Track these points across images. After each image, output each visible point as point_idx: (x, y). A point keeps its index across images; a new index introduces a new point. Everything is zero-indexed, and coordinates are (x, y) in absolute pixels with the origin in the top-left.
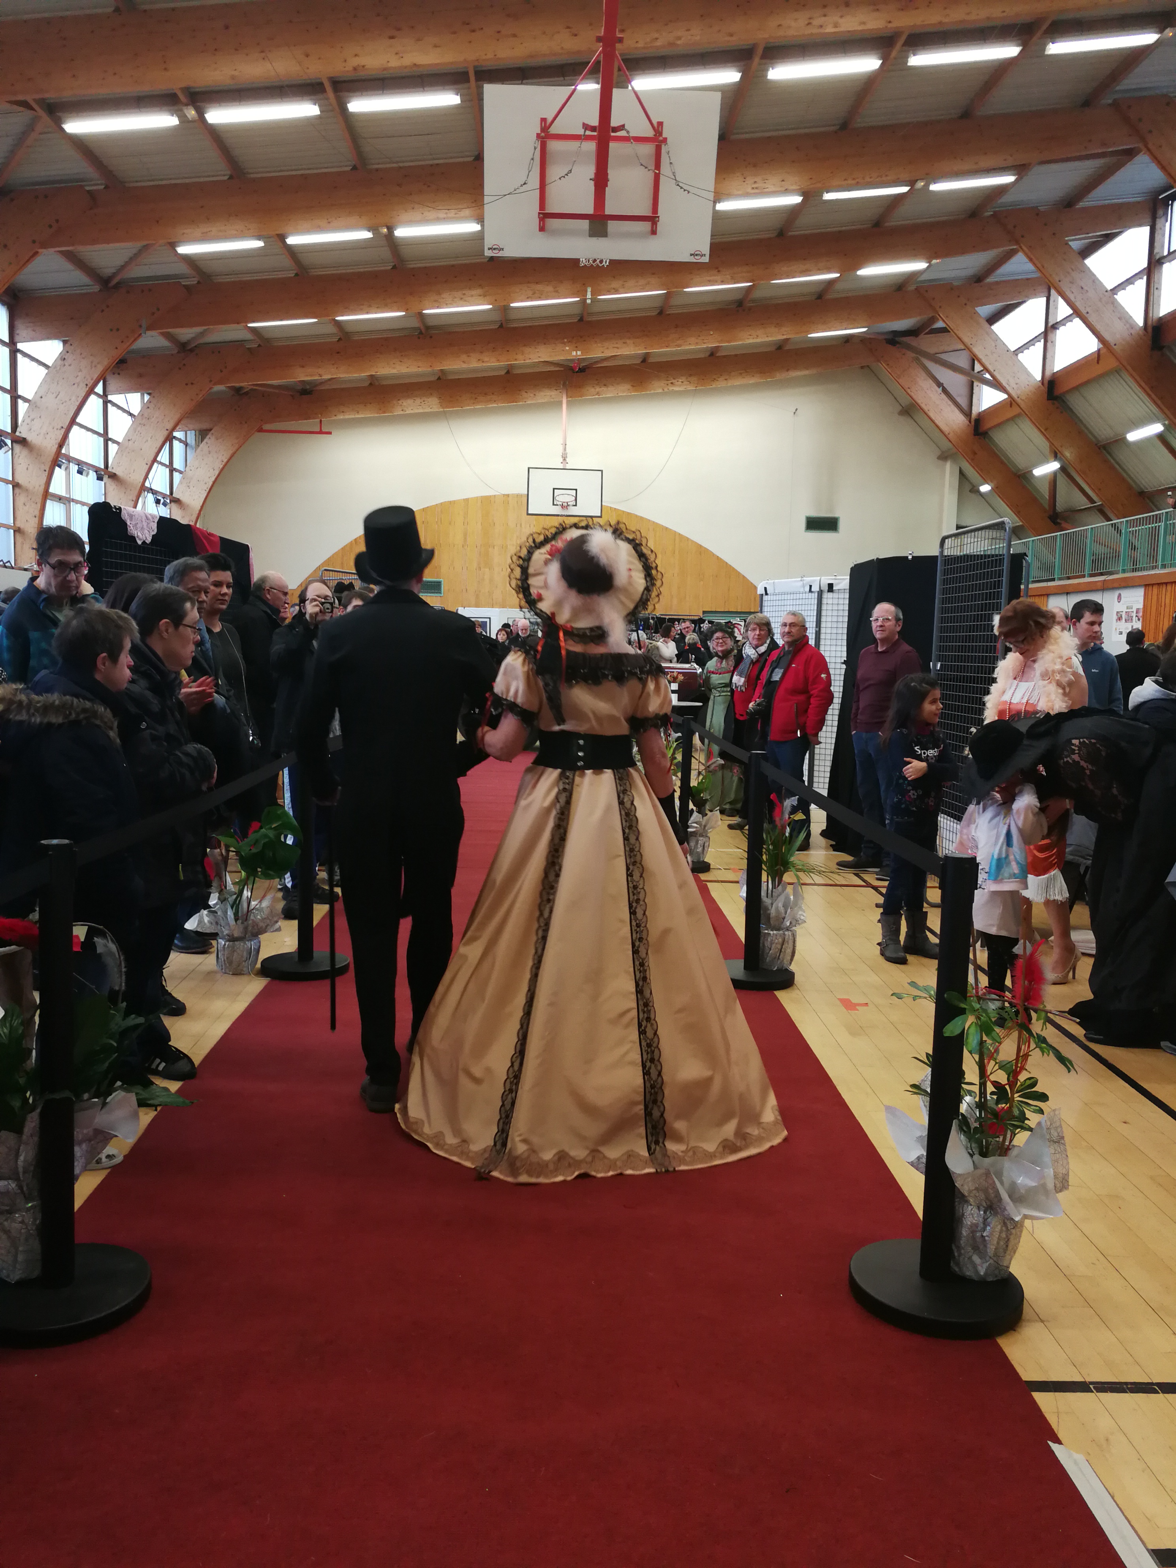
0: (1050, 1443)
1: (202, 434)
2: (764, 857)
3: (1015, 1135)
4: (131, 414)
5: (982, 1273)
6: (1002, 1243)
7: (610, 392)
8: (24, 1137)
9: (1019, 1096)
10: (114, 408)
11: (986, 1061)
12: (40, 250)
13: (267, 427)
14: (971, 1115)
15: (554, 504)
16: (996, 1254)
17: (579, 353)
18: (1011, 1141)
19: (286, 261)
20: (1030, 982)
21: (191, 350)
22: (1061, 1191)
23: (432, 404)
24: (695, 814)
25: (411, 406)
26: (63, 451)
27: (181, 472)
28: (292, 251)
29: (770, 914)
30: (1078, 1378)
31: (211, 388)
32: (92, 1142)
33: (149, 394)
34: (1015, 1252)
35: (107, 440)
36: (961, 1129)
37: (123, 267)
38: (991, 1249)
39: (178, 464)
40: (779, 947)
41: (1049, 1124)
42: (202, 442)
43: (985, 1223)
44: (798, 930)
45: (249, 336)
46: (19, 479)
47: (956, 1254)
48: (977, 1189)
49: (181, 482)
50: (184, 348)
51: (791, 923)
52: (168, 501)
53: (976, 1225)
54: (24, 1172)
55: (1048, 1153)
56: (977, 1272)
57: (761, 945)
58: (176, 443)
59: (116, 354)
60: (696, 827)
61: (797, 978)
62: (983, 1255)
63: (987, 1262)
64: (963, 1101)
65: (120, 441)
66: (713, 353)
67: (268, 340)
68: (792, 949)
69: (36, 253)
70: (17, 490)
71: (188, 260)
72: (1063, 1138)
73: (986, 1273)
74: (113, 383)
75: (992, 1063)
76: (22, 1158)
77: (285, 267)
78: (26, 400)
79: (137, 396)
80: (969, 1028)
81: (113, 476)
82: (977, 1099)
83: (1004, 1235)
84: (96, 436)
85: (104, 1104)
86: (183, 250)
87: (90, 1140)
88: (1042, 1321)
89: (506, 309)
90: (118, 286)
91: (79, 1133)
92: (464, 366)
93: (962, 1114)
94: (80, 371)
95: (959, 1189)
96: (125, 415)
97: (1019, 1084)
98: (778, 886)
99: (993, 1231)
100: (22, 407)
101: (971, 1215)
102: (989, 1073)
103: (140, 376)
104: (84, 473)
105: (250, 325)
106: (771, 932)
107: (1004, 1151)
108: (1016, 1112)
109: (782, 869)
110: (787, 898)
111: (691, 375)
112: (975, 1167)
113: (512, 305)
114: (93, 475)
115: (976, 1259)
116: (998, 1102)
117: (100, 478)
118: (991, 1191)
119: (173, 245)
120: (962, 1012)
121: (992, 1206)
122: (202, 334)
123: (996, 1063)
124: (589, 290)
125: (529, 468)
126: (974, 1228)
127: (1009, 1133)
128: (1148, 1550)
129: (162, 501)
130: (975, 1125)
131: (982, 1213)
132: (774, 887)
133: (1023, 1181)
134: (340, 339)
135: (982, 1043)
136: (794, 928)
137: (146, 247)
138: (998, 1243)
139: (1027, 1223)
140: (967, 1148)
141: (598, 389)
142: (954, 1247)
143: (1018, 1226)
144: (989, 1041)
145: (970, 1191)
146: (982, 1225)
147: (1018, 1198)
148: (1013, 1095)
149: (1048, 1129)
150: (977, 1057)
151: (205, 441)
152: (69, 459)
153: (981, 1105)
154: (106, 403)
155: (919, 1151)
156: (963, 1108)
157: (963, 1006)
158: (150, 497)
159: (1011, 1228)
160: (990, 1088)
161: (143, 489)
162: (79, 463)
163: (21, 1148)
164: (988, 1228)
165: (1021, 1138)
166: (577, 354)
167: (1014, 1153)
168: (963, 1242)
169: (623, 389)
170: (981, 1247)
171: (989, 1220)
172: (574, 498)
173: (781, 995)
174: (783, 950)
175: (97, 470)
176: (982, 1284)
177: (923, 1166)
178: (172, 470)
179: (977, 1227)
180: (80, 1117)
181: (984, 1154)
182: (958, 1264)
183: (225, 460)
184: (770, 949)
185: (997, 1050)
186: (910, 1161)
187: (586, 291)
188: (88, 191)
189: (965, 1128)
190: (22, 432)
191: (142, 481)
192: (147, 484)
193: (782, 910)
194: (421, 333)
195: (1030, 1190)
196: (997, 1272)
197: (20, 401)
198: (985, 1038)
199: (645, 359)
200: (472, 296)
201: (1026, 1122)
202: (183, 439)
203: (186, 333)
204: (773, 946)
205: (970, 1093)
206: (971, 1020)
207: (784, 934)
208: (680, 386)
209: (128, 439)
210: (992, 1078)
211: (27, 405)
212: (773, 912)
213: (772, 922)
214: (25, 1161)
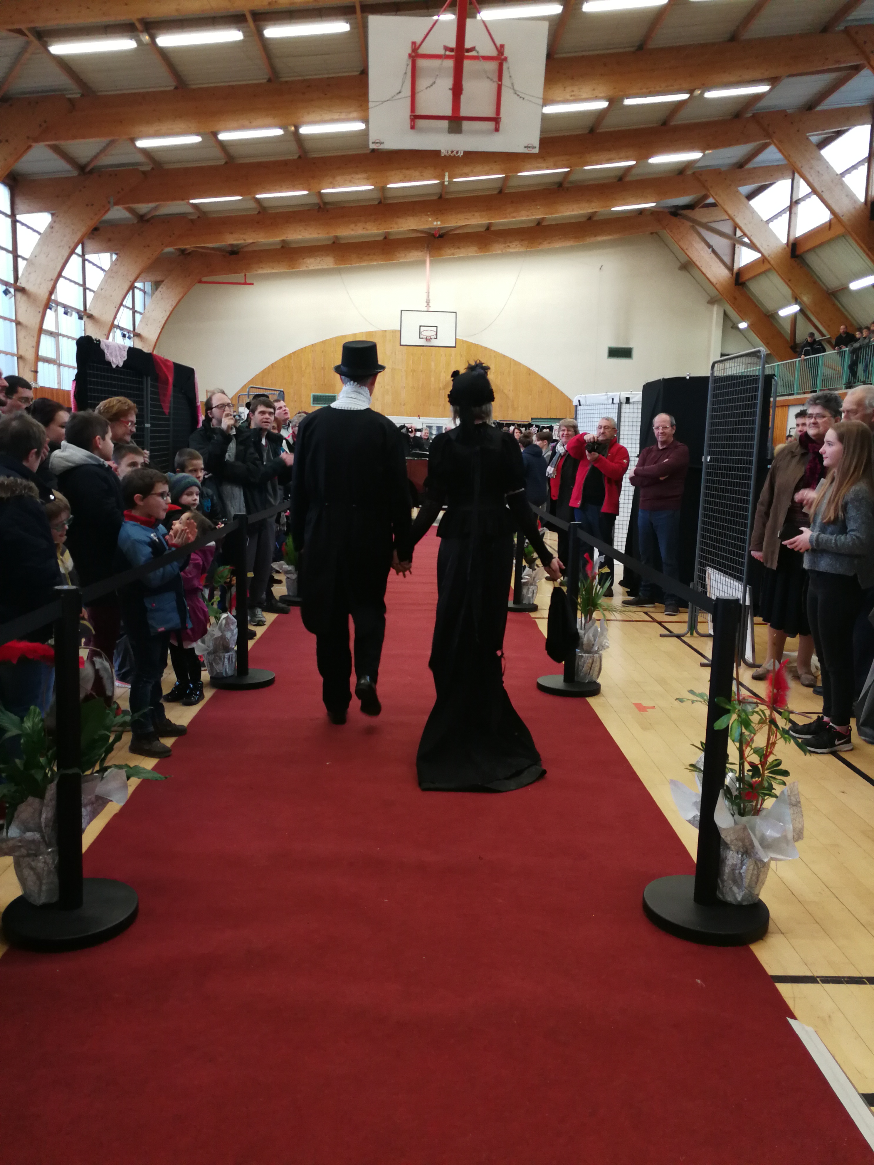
0: (789, 1019)
1: (157, 285)
2: (579, 600)
3: (764, 800)
4: (103, 270)
5: (739, 899)
6: (754, 878)
7: (462, 253)
8: (45, 801)
9: (769, 773)
10: (91, 265)
11: (744, 748)
12: (33, 144)
13: (204, 279)
14: (733, 786)
15: (420, 338)
16: (749, 886)
17: (439, 223)
18: (762, 804)
19: (217, 152)
20: (778, 690)
21: (148, 221)
22: (797, 840)
23: (328, 262)
24: (527, 569)
25: (313, 263)
26: (53, 297)
27: (141, 314)
28: (222, 145)
29: (582, 642)
30: (808, 974)
31: (163, 250)
32: (94, 805)
33: (116, 254)
34: (763, 884)
35: (85, 289)
36: (726, 797)
37: (96, 157)
38: (746, 882)
39: (139, 307)
40: (590, 665)
41: (789, 792)
42: (157, 289)
43: (742, 863)
44: (603, 653)
45: (190, 210)
46: (21, 319)
47: (721, 886)
48: (736, 839)
49: (141, 321)
50: (142, 219)
51: (598, 648)
52: (132, 335)
53: (736, 865)
54: (46, 826)
55: (788, 812)
56: (736, 898)
57: (576, 664)
58: (137, 291)
59: (91, 224)
60: (528, 579)
61: (603, 688)
62: (740, 887)
63: (743, 891)
64: (727, 776)
65: (95, 289)
66: (539, 223)
67: (204, 213)
68: (599, 667)
69: (30, 147)
70: (19, 327)
71: (145, 152)
72: (799, 802)
73: (743, 900)
74: (89, 245)
75: (749, 749)
76: (44, 816)
77: (217, 158)
78: (24, 259)
79: (107, 255)
80: (732, 724)
81: (90, 317)
82: (737, 775)
83: (755, 872)
84: (77, 286)
85: (102, 778)
86: (142, 144)
87: (92, 803)
88: (783, 933)
89: (383, 189)
90: (91, 172)
91: (85, 798)
92: (353, 233)
93: (727, 786)
94: (65, 236)
95: (723, 840)
96: (99, 270)
97: (768, 763)
98: (590, 620)
99: (747, 869)
100: (22, 264)
101: (732, 858)
102: (746, 755)
103: (110, 240)
104: (69, 314)
105: (192, 201)
106: (584, 655)
107: (757, 812)
108: (766, 784)
109: (592, 608)
110: (596, 630)
111: (522, 240)
112: (736, 823)
113: (389, 186)
114: (75, 315)
115: (735, 889)
116: (753, 777)
117: (81, 318)
118: (747, 841)
119: (133, 140)
120: (728, 712)
121: (747, 851)
122: (155, 208)
123: (751, 749)
124: (447, 174)
125: (402, 311)
126: (734, 868)
127: (760, 799)
128: (859, 1094)
129: (127, 335)
130: (735, 793)
131: (740, 856)
132: (586, 622)
133: (771, 833)
134: (259, 213)
135: (742, 734)
136: (601, 652)
137: (112, 142)
138: (751, 878)
139: (773, 864)
140: (729, 810)
141: (453, 251)
142: (719, 881)
143: (766, 865)
144: (747, 733)
145: (732, 841)
146: (739, 865)
147: (767, 845)
148: (763, 771)
149: (789, 796)
150: (738, 744)
151: (159, 289)
152: (58, 304)
153: (740, 779)
154: (84, 261)
155: (696, 812)
156: (727, 781)
157: (728, 707)
158: (118, 333)
159: (761, 867)
160: (747, 767)
161: (113, 326)
162: (65, 306)
163: (44, 809)
164: (744, 867)
165: (769, 803)
166: (437, 224)
167: (763, 813)
168: (725, 877)
169: (472, 251)
170: (739, 881)
171: (745, 861)
172: (435, 333)
173: (592, 701)
174: (592, 668)
175: (78, 312)
176: (739, 907)
177: (697, 823)
178: (134, 312)
179: (736, 866)
180: (85, 786)
181: (742, 814)
182: (722, 893)
183: (174, 305)
184: (583, 667)
185: (752, 740)
186: (688, 819)
187: (445, 175)
188: (70, 100)
189: (728, 796)
190: (22, 283)
191: (112, 320)
192: (116, 323)
193: (592, 638)
194: (320, 207)
195: (776, 840)
196: (750, 898)
197: (19, 260)
198: (744, 730)
199: (488, 227)
200: (359, 179)
201: (773, 791)
202: (142, 288)
203: (143, 208)
204: (585, 665)
205: (732, 770)
206: (734, 717)
207: (593, 656)
208: (514, 248)
209: (101, 288)
210: (749, 759)
211: (25, 262)
212: (585, 640)
213: (584, 647)
214: (46, 818)
